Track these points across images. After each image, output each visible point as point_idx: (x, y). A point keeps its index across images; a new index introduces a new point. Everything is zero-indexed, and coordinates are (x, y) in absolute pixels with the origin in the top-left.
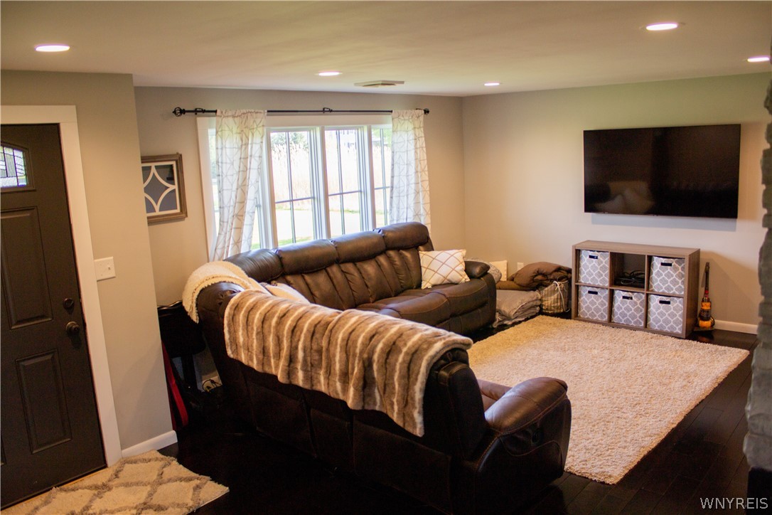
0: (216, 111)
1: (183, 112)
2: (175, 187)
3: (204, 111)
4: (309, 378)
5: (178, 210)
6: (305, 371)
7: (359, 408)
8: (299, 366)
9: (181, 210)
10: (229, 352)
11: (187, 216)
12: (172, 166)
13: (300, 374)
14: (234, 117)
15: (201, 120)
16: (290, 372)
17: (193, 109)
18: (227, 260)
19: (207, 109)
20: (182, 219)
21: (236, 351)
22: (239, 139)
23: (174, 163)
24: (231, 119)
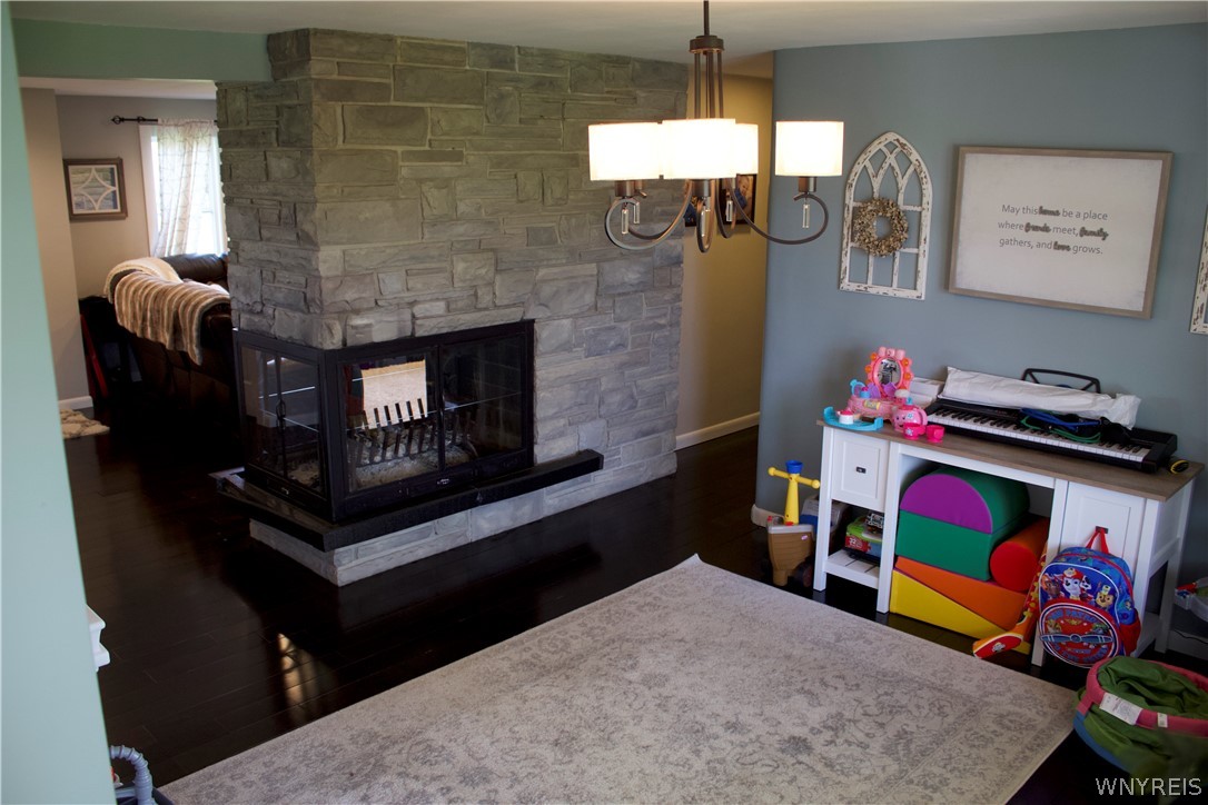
0: (156, 120)
1: (122, 120)
2: (116, 188)
3: (144, 120)
4: (155, 333)
5: (119, 210)
6: (152, 327)
7: (172, 349)
8: (148, 323)
9: (122, 209)
10: (119, 321)
11: (127, 215)
12: (112, 169)
13: (149, 330)
14: (176, 125)
15: (143, 128)
16: (144, 330)
17: (135, 117)
18: (164, 259)
19: (146, 118)
20: (124, 218)
21: (122, 320)
22: (182, 148)
23: (114, 166)
24: (172, 128)
